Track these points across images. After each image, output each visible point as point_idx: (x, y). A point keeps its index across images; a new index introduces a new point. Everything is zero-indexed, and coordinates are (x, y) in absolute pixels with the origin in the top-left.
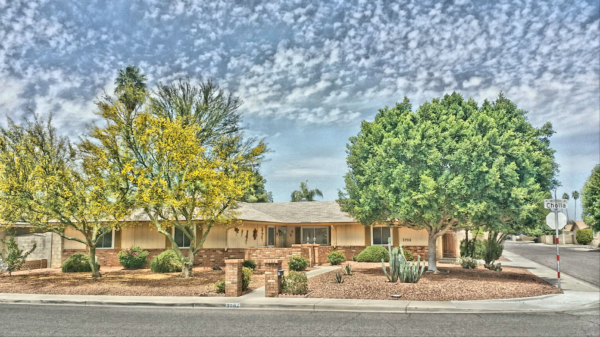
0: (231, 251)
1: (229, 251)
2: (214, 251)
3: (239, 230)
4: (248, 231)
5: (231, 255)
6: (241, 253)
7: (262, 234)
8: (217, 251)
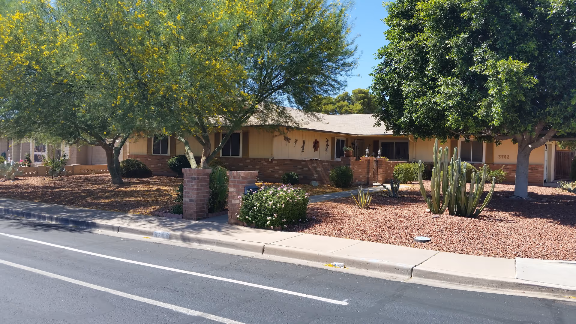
0: (276, 162)
1: (274, 162)
2: (259, 161)
3: (290, 139)
4: (304, 142)
5: (276, 166)
6: (286, 164)
7: (327, 145)
8: (262, 162)
